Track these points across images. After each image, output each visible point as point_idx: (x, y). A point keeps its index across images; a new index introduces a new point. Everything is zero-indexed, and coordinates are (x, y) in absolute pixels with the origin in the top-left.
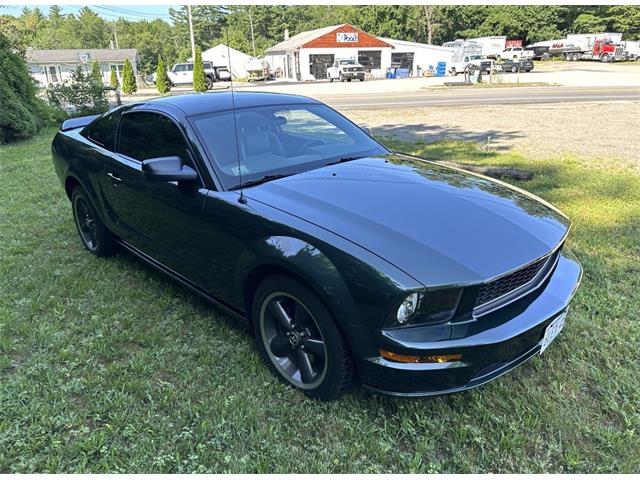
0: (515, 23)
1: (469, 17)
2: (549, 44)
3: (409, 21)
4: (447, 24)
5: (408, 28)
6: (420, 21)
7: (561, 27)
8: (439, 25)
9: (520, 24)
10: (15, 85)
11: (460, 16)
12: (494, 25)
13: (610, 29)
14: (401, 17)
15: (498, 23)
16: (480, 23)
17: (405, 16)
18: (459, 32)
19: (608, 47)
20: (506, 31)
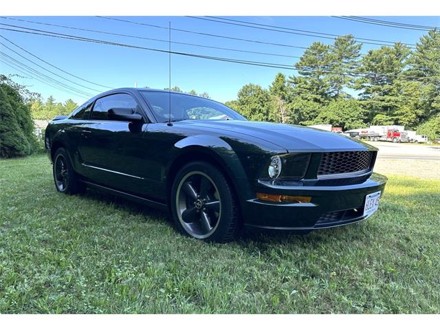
0: (337, 118)
1: (308, 114)
2: (359, 130)
3: (270, 114)
4: (294, 117)
5: (270, 118)
6: (277, 115)
7: (366, 121)
8: (289, 117)
9: (340, 118)
10: (22, 124)
11: (302, 113)
12: (324, 119)
13: (396, 123)
14: (265, 112)
15: (326, 117)
16: (315, 118)
17: (268, 112)
18: (302, 122)
19: (396, 134)
20: (331, 122)
